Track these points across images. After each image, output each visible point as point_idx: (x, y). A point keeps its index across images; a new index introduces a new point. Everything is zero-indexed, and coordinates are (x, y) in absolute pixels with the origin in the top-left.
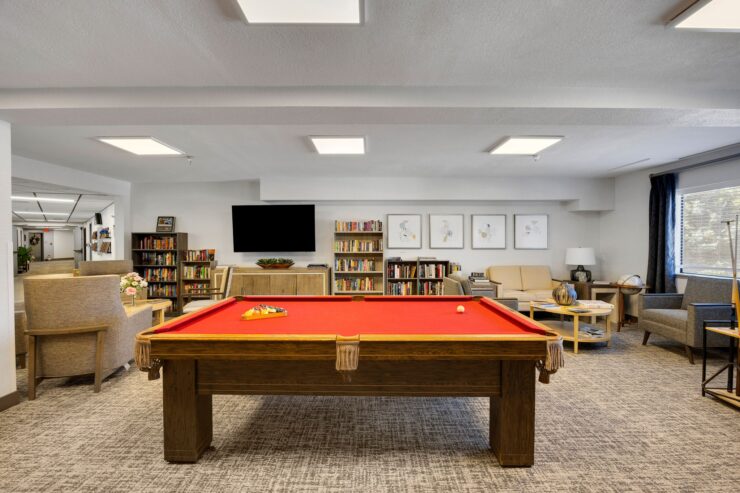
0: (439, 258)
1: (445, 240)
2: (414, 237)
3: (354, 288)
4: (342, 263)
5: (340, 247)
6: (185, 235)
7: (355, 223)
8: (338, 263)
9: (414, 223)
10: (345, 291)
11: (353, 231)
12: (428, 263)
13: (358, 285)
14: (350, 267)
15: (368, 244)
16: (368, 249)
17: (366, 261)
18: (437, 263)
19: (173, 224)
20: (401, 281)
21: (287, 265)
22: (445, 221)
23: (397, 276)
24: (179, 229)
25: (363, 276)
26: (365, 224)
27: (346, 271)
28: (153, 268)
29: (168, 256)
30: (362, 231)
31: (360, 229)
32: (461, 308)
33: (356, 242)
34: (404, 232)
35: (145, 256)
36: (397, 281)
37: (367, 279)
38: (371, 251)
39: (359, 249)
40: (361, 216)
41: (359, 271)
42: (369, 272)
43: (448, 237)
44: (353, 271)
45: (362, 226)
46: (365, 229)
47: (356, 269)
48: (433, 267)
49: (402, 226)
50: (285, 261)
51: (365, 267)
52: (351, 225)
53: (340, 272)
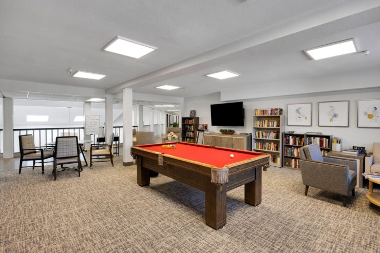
0: (324, 134)
1: (331, 120)
2: (306, 118)
3: (265, 148)
4: (259, 133)
5: (258, 124)
6: (198, 118)
7: (266, 111)
8: (257, 133)
9: (306, 109)
10: (259, 149)
11: (265, 115)
12: (315, 136)
13: (267, 147)
14: (263, 135)
15: (273, 122)
16: (273, 125)
17: (272, 132)
18: (321, 137)
19: (195, 114)
20: (294, 147)
21: (232, 132)
22: (331, 107)
23: (291, 143)
24: (197, 116)
25: (270, 141)
26: (271, 111)
27: (261, 138)
28: (189, 131)
29: (192, 126)
30: (270, 115)
31: (269, 114)
32: (232, 156)
33: (266, 121)
34: (298, 115)
35: (186, 126)
36: (291, 147)
37: (272, 144)
38: (275, 127)
39: (268, 126)
40: (268, 106)
41: (267, 139)
42: (273, 139)
43: (334, 118)
44: (265, 138)
45: (270, 112)
46: (271, 114)
47: (266, 137)
48: (318, 139)
49: (297, 111)
50: (231, 131)
51: (272, 136)
52: (264, 111)
53: (258, 138)
